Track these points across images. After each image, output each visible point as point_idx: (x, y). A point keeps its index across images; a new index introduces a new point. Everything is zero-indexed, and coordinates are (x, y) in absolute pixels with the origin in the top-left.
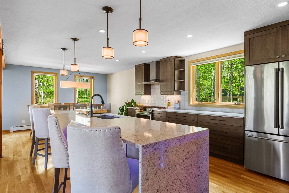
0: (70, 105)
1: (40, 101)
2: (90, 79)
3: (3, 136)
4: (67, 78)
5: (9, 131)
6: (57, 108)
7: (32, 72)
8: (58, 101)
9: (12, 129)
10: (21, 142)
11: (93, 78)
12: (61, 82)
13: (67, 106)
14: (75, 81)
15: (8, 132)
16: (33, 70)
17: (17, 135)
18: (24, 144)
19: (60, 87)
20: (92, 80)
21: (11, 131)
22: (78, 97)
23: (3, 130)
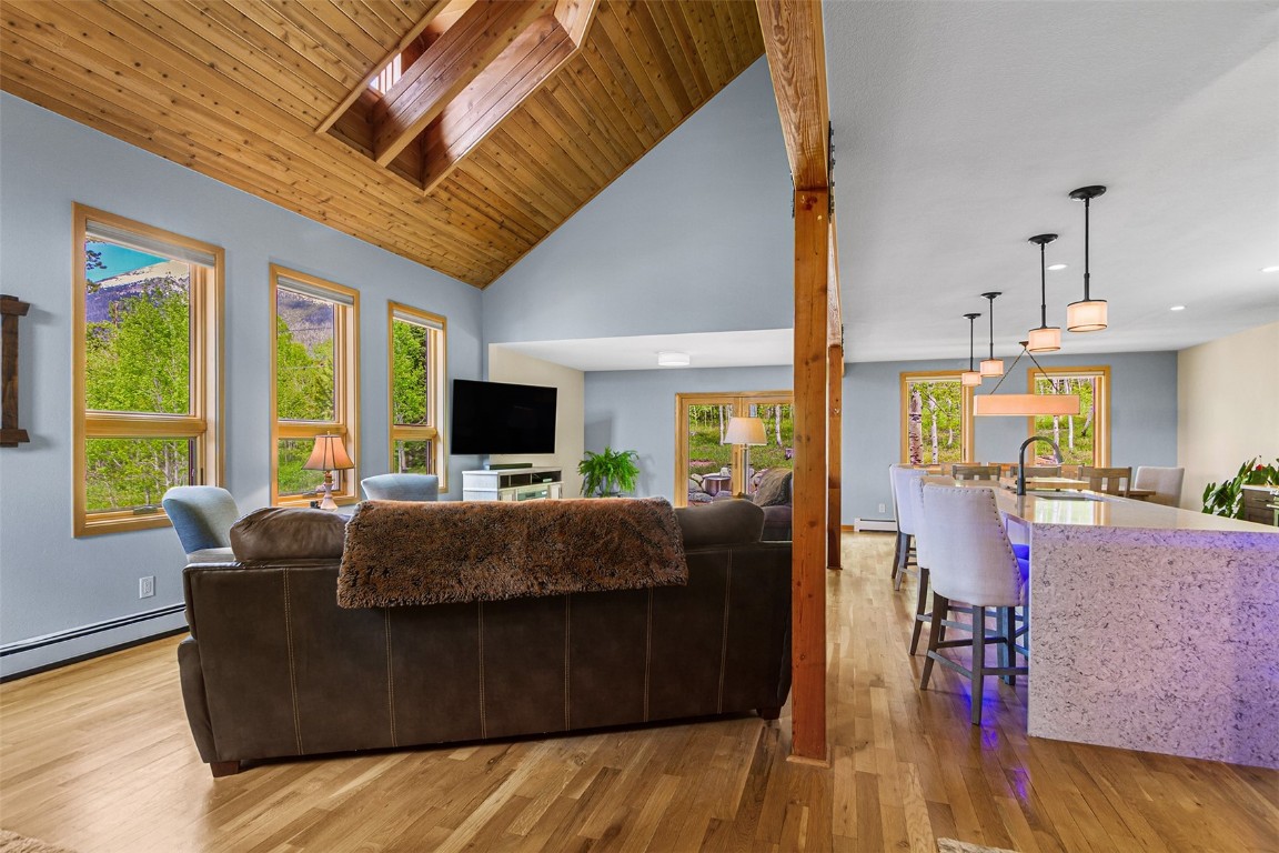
0: (999, 469)
1: (924, 456)
2: (1092, 377)
3: (842, 535)
4: (993, 387)
5: (852, 527)
6: (961, 477)
7: (903, 376)
8: (972, 457)
9: (858, 525)
10: (875, 553)
11: (1106, 370)
12: (975, 398)
13: (990, 471)
14: (1031, 392)
15: (850, 529)
16: (904, 369)
17: (868, 539)
18: (880, 557)
19: (975, 414)
20: (1100, 380)
21: (857, 529)
22: (1075, 445)
23: (842, 524)
